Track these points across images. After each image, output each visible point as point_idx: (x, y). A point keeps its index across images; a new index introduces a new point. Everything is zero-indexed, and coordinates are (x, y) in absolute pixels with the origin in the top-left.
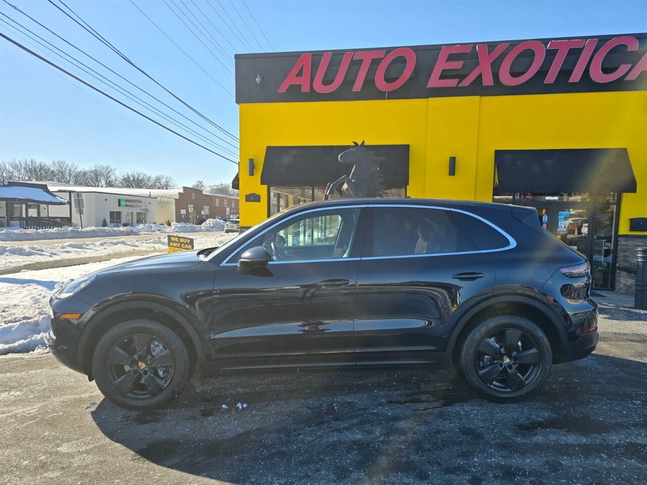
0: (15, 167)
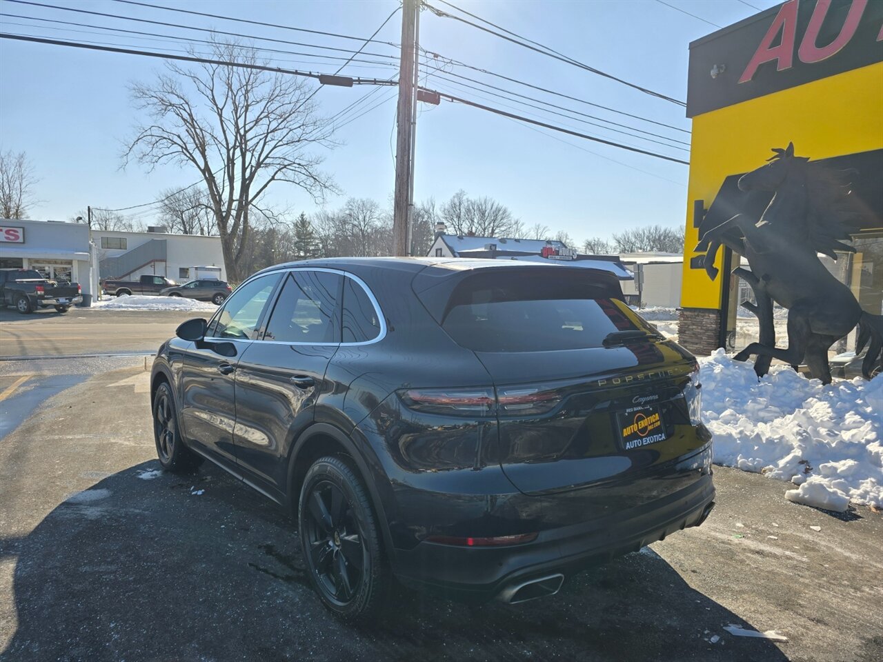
0: (637, 236)
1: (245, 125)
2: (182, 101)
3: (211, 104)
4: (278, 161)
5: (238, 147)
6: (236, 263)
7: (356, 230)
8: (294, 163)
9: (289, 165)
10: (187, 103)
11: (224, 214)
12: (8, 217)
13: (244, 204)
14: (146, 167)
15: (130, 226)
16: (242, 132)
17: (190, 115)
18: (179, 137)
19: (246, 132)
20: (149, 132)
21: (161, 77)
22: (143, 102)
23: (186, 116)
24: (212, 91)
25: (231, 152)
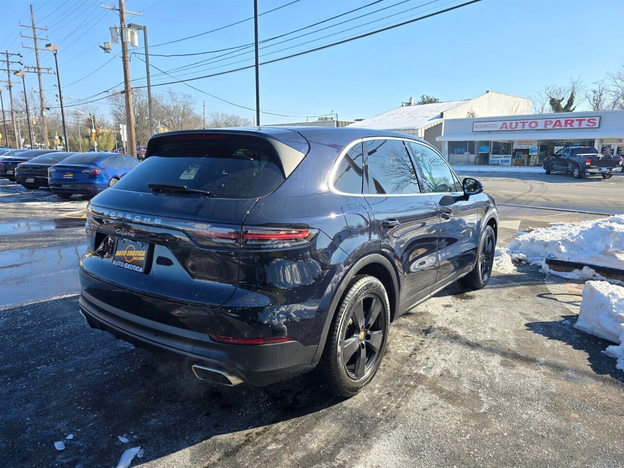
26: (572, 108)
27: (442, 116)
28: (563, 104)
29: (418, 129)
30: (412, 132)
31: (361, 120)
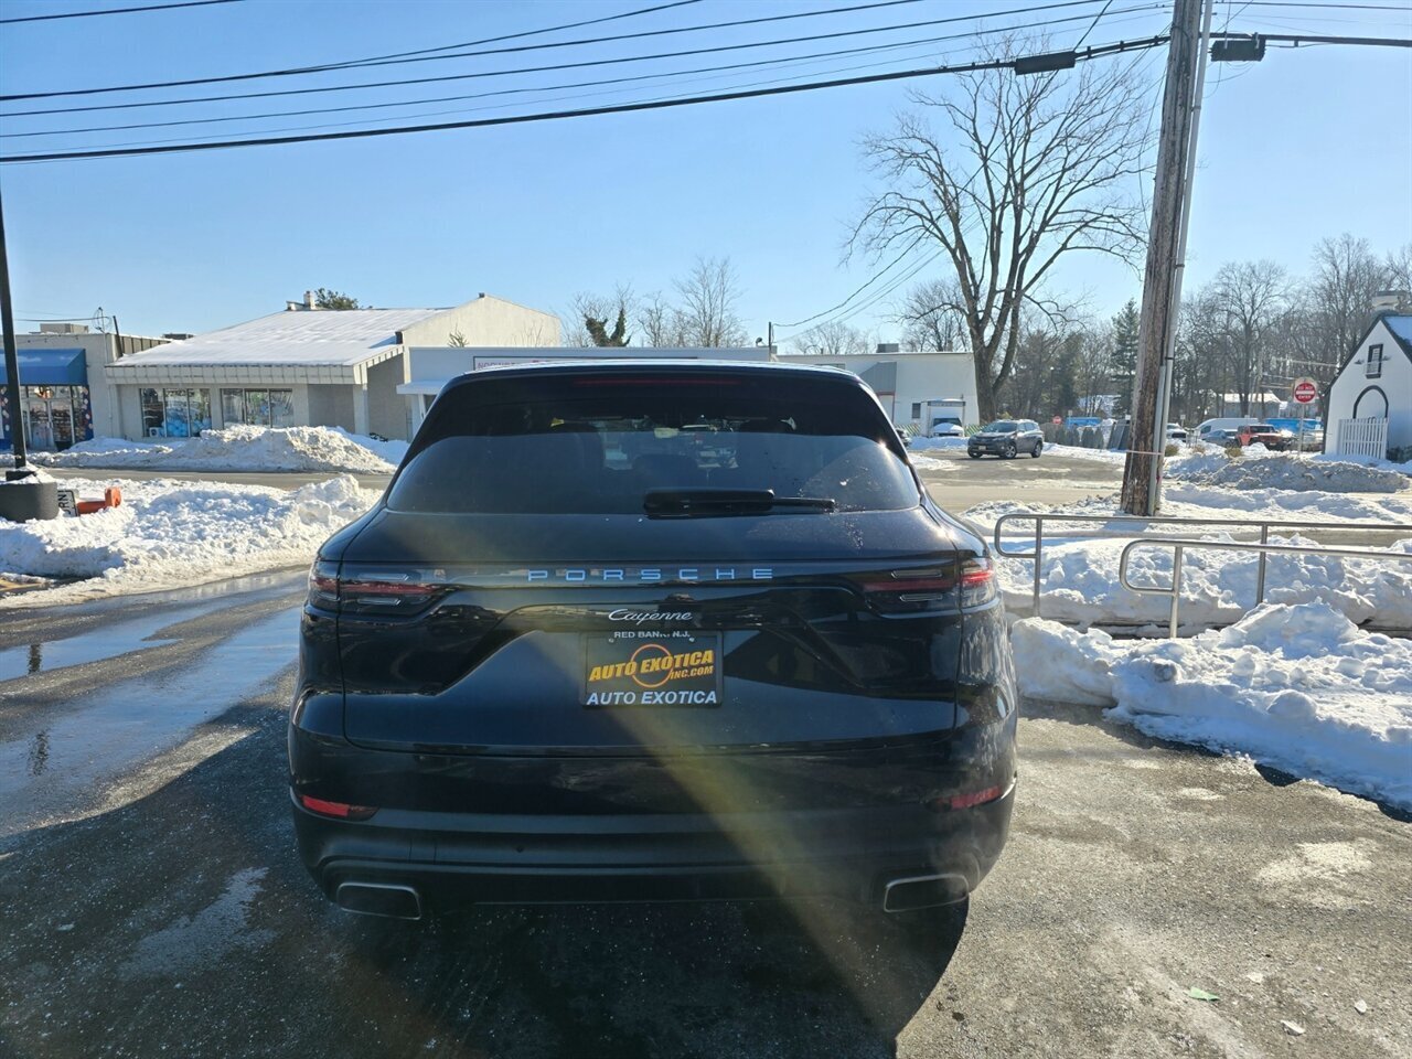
1: (1023, 163)
2: (929, 147)
3: (970, 141)
4: (1077, 216)
5: (1009, 203)
6: (994, 393)
7: (1236, 323)
8: (1103, 216)
9: (1094, 220)
10: (936, 149)
11: (981, 315)
12: (708, 345)
13: (1014, 296)
14: (872, 255)
15: (866, 345)
16: (1018, 178)
17: (939, 165)
18: (923, 203)
19: (1024, 177)
20: (882, 204)
21: (900, 116)
22: (874, 159)
23: (934, 169)
24: (974, 121)
25: (998, 213)
26: (624, 339)
27: (399, 339)
28: (610, 330)
29: (352, 366)
30: (337, 371)
31: (182, 337)
